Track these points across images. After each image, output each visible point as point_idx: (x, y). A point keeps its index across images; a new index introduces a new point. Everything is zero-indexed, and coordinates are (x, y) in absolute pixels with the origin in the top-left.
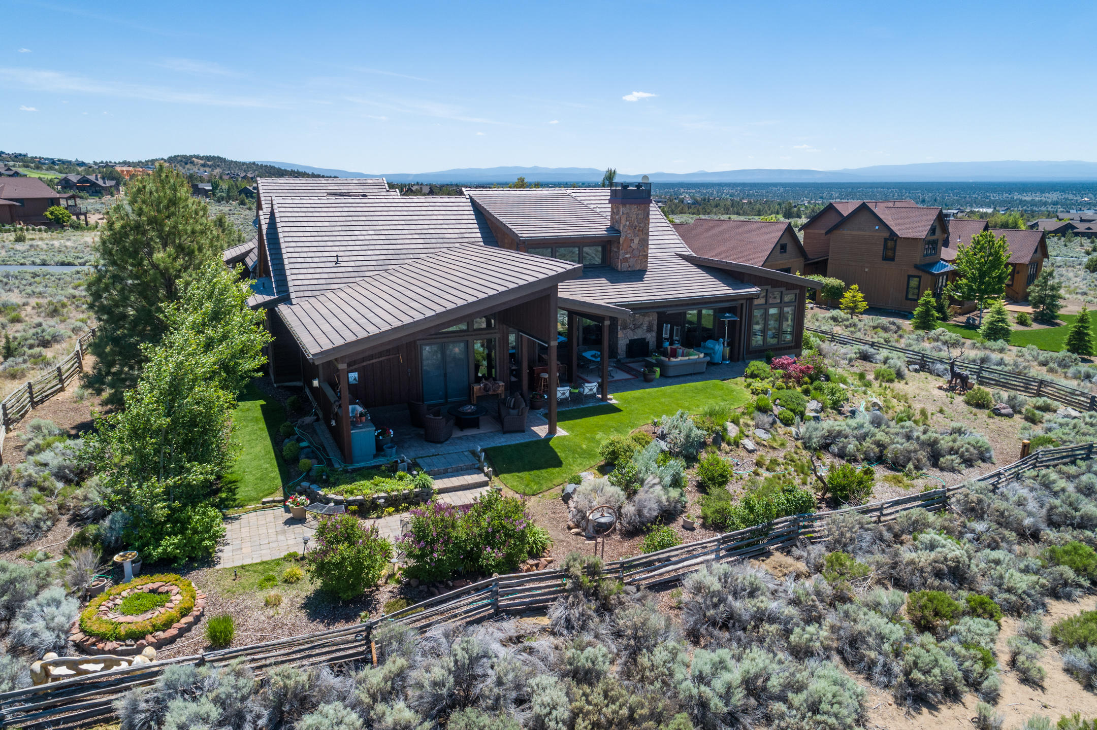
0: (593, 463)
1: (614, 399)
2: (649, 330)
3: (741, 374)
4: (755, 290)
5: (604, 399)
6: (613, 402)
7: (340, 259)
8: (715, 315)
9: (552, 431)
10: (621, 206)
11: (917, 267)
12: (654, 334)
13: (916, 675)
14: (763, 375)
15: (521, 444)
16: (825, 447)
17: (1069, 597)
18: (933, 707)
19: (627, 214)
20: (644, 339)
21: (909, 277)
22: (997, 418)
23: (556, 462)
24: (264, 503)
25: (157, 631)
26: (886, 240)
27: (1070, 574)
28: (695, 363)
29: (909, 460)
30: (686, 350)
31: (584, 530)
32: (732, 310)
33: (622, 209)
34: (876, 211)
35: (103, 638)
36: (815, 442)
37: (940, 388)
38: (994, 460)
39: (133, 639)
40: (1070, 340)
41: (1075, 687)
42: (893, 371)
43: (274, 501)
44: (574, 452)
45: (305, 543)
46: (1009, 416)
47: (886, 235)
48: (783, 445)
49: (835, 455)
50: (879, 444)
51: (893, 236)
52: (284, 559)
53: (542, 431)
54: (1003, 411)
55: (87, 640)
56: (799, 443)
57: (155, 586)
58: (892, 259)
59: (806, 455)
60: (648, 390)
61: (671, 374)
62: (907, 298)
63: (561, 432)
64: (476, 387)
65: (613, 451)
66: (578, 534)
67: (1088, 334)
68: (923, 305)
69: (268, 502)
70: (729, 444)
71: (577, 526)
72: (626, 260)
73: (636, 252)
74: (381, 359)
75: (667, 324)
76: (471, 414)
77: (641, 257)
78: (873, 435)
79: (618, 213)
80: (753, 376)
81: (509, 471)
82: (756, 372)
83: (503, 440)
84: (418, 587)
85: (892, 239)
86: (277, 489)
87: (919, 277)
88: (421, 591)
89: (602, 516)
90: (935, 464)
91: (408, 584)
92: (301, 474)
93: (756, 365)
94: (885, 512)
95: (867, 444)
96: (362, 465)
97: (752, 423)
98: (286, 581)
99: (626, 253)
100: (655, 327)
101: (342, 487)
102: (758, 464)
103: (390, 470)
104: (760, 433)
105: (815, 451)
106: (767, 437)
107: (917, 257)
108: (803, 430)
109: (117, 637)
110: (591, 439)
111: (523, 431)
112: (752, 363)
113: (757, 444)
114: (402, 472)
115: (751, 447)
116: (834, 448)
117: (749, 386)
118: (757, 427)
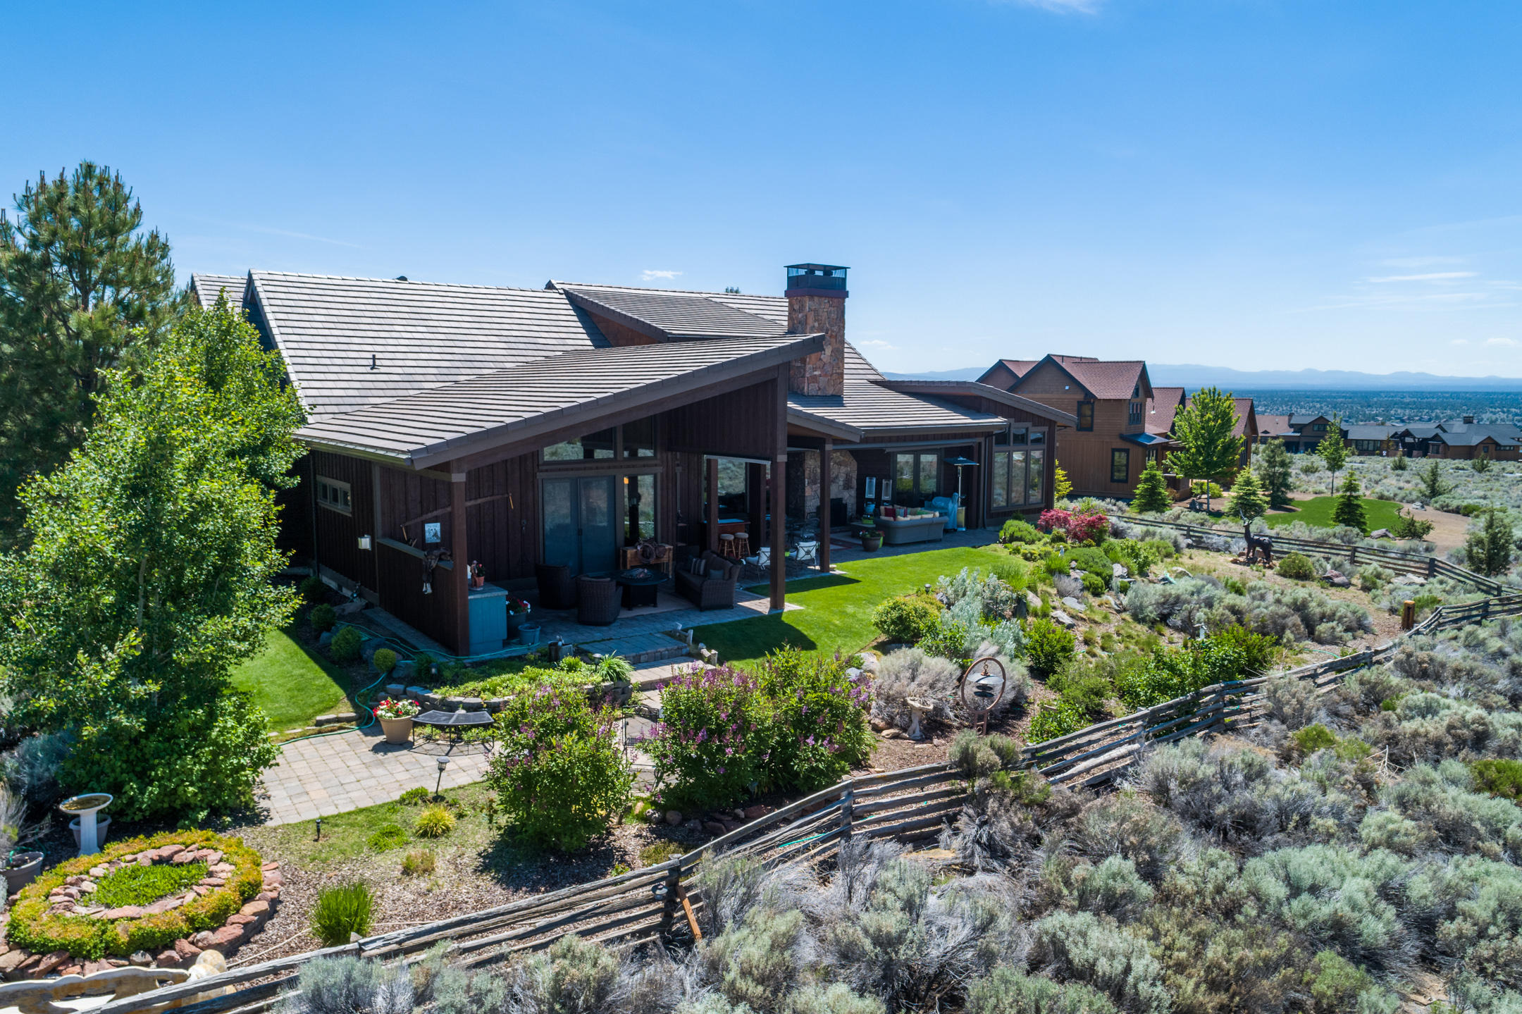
0: (862, 644)
1: (837, 569)
2: (847, 486)
3: (995, 540)
4: (999, 420)
5: (825, 568)
6: (838, 572)
7: (378, 362)
8: (940, 461)
9: (777, 605)
10: (807, 299)
11: (1122, 437)
12: (853, 492)
14: (1028, 537)
15: (739, 622)
16: (1162, 618)
19: (815, 310)
20: (841, 500)
21: (1114, 450)
22: (1333, 590)
24: (319, 723)
25: (198, 930)
26: (1080, 404)
28: (930, 524)
29: (1283, 628)
30: (909, 510)
31: (905, 730)
32: (967, 452)
33: (808, 303)
34: (1064, 365)
35: (74, 954)
36: (1150, 615)
37: (1235, 562)
38: (1376, 629)
39: (147, 950)
40: (1338, 515)
43: (338, 720)
44: (826, 629)
45: (441, 770)
46: (1346, 585)
47: (1080, 397)
48: (1106, 617)
49: (1178, 630)
50: (1234, 610)
51: (1089, 398)
52: (402, 801)
53: (762, 606)
54: (1336, 580)
55: (37, 963)
56: (1126, 616)
57: (165, 852)
58: (1090, 428)
59: (1141, 630)
60: (877, 560)
61: (899, 540)
62: (1113, 480)
63: (791, 608)
64: (630, 552)
65: (900, 618)
66: (895, 737)
67: (1359, 506)
68: (1146, 480)
69: (328, 721)
70: (1036, 615)
71: (890, 725)
72: (814, 379)
73: (828, 369)
74: (479, 501)
75: (871, 476)
76: (645, 580)
77: (835, 376)
78: (1221, 600)
79: (801, 309)
80: (1013, 538)
82: (1018, 534)
83: (704, 618)
84: (681, 824)
85: (1089, 403)
86: (338, 701)
87: (1127, 451)
88: (692, 831)
89: (986, 675)
90: (1311, 634)
91: (662, 821)
92: (377, 676)
93: (1012, 526)
94: (1320, 680)
95: (1219, 610)
96: (486, 656)
97: (1054, 591)
98: (424, 835)
99: (815, 369)
100: (854, 483)
101: (471, 685)
102: (1087, 642)
103: (550, 658)
104: (1070, 602)
105: (1152, 625)
106: (1081, 607)
107: (1122, 424)
108: (1125, 600)
109: (112, 952)
110: (843, 613)
111: (729, 605)
112: (1009, 522)
113: (1072, 617)
114: (569, 659)
115: (1067, 620)
116: (1177, 620)
117: (1017, 551)
118: (1062, 594)
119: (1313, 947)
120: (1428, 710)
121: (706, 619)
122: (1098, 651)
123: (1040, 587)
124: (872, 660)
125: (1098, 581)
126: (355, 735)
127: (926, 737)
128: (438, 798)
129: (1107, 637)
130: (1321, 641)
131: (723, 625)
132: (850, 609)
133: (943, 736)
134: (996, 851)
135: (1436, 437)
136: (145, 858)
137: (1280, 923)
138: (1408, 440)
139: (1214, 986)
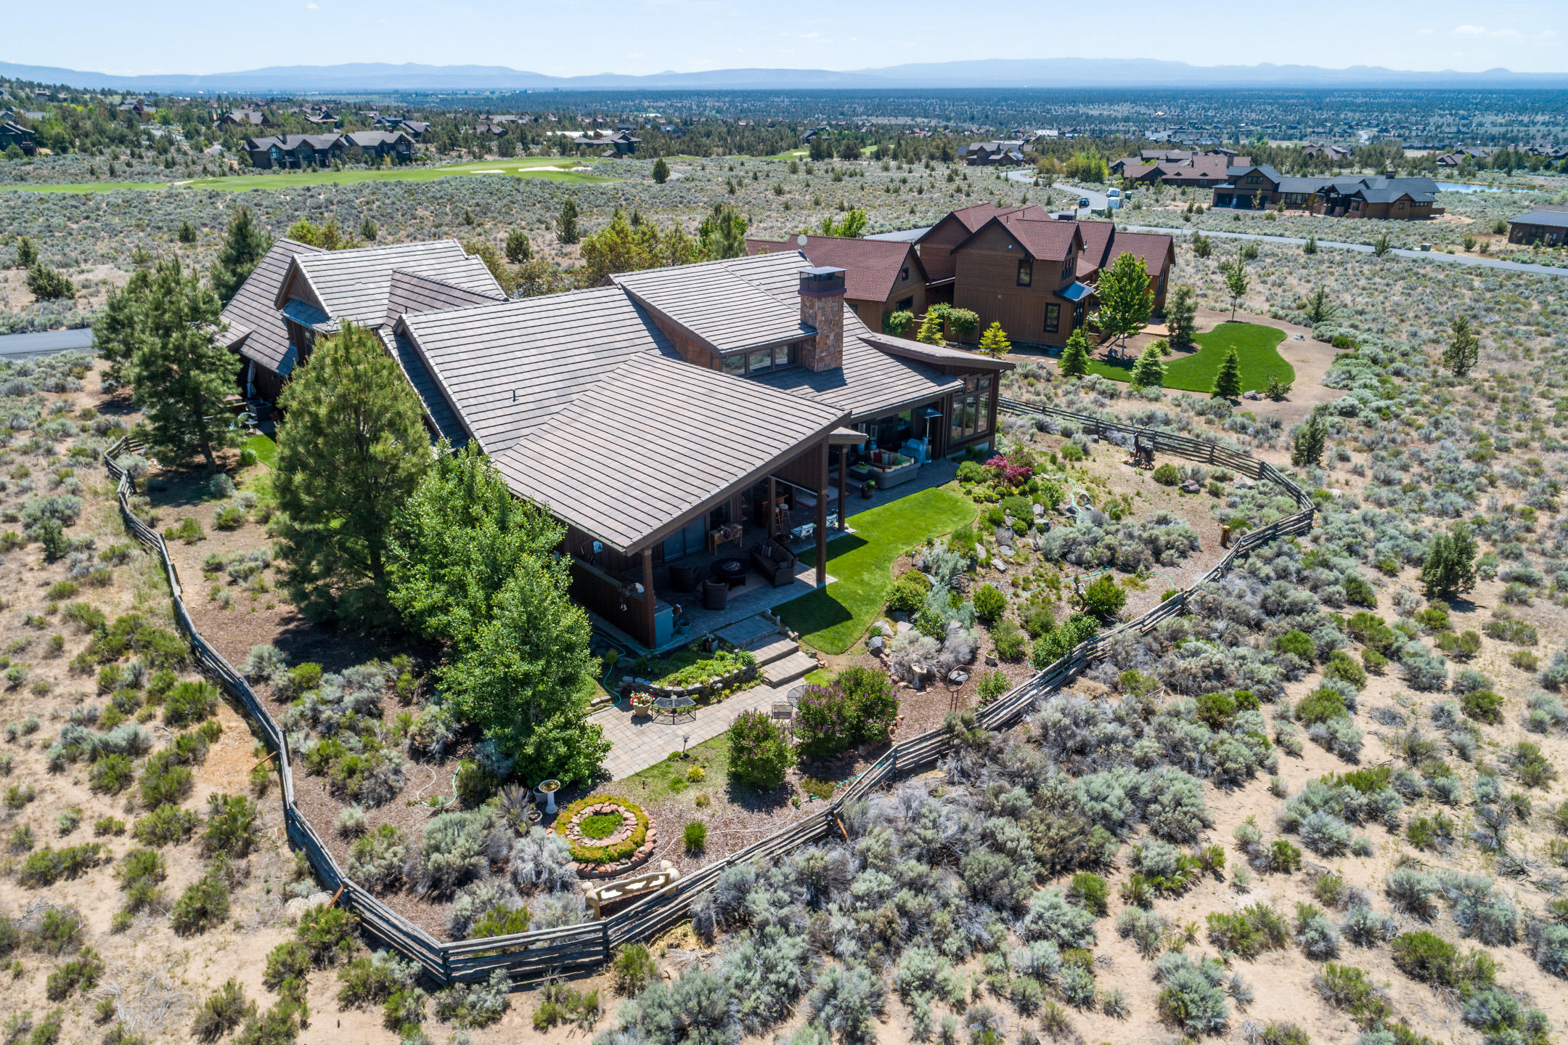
0: (878, 609)
1: (850, 527)
3: (954, 477)
4: (958, 384)
5: (841, 528)
6: (850, 531)
7: (518, 393)
9: (821, 576)
10: (816, 300)
11: (1055, 294)
13: (1229, 765)
14: (978, 478)
15: (801, 599)
16: (1064, 556)
17: (1296, 679)
18: (1240, 786)
19: (823, 307)
21: (1048, 305)
22: (1189, 497)
23: (848, 616)
25: (639, 847)
26: (1021, 262)
27: (1296, 659)
28: (907, 471)
29: (1138, 560)
30: (892, 454)
33: (817, 304)
34: (1008, 226)
36: (1056, 553)
37: (1129, 463)
39: (626, 858)
41: (1320, 751)
42: (1079, 447)
44: (855, 600)
45: (686, 742)
46: (1197, 492)
47: (1021, 256)
48: (1027, 559)
49: (1072, 563)
50: (1109, 547)
51: (1029, 257)
52: (670, 760)
54: (1191, 488)
56: (1040, 556)
58: (1028, 285)
59: (1049, 568)
60: (875, 510)
61: (888, 487)
62: (1045, 330)
63: (830, 579)
64: (717, 535)
65: (902, 598)
66: (906, 687)
70: (982, 566)
71: (902, 679)
72: (822, 359)
77: (837, 355)
78: (1102, 539)
79: (812, 307)
80: (967, 479)
81: (809, 632)
82: (970, 475)
85: (1028, 262)
87: (1059, 306)
90: (1158, 561)
91: (802, 763)
92: (608, 667)
93: (968, 466)
95: (1100, 549)
96: (666, 647)
97: (993, 539)
98: (693, 781)
99: (823, 352)
101: (672, 677)
102: (1014, 585)
103: (706, 650)
104: (1005, 550)
105: (1056, 562)
106: (1011, 553)
107: (1056, 281)
108: (1041, 541)
109: (612, 859)
110: (862, 582)
111: (792, 581)
112: (965, 464)
113: (1006, 562)
114: (720, 653)
115: (1002, 566)
116: (1072, 557)
117: (969, 492)
118: (1000, 543)
119: (1094, 822)
120: (1196, 653)
121: (781, 597)
122: (1020, 591)
123: (986, 536)
124: (884, 625)
125: (1023, 525)
126: (614, 710)
127: (921, 688)
128: (686, 757)
129: (1026, 580)
130: (1164, 565)
131: (792, 602)
132: (866, 577)
133: (932, 685)
134: (964, 773)
135: (1359, 194)
136: (588, 811)
137: (1083, 813)
138: (1333, 195)
139: (1050, 846)
